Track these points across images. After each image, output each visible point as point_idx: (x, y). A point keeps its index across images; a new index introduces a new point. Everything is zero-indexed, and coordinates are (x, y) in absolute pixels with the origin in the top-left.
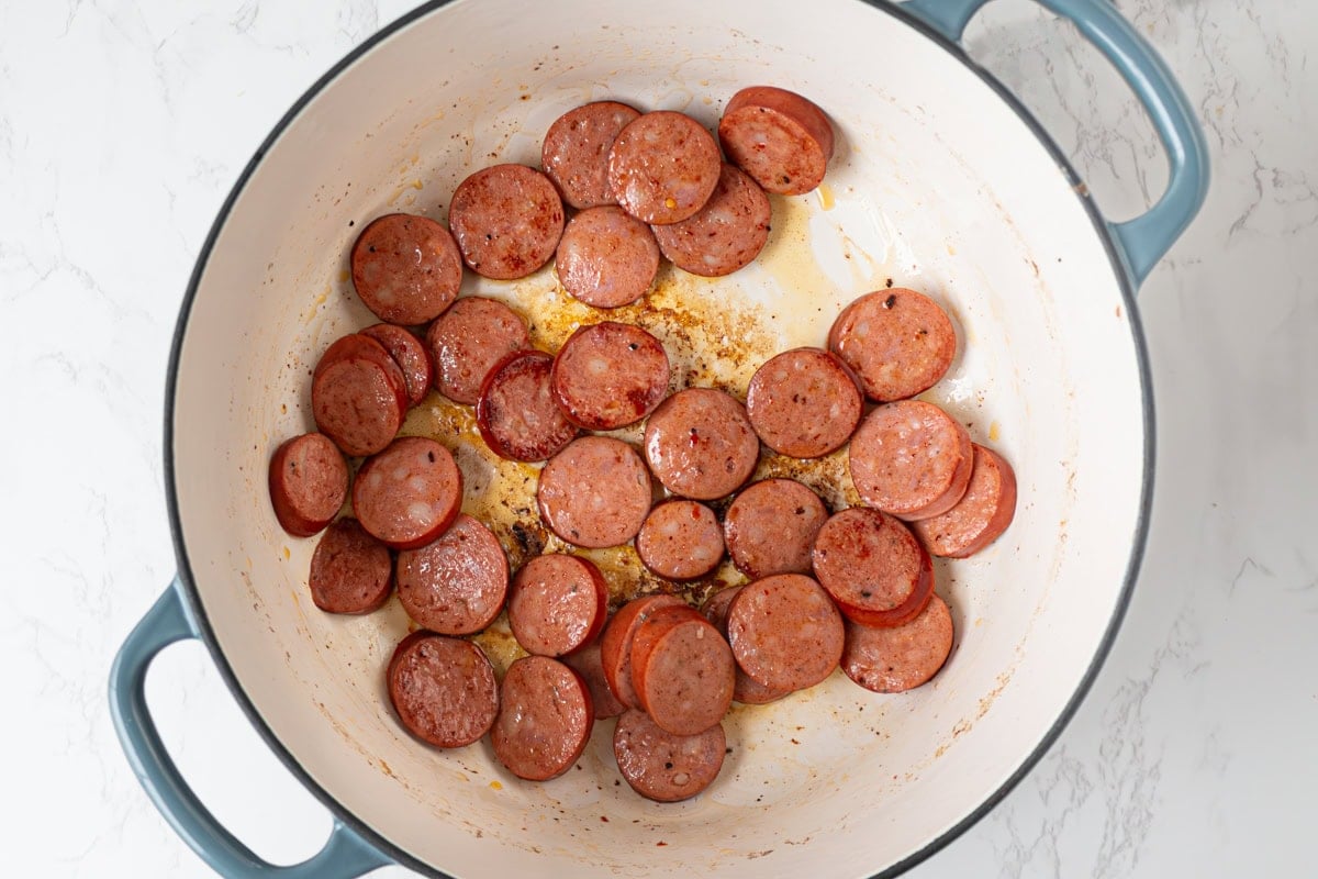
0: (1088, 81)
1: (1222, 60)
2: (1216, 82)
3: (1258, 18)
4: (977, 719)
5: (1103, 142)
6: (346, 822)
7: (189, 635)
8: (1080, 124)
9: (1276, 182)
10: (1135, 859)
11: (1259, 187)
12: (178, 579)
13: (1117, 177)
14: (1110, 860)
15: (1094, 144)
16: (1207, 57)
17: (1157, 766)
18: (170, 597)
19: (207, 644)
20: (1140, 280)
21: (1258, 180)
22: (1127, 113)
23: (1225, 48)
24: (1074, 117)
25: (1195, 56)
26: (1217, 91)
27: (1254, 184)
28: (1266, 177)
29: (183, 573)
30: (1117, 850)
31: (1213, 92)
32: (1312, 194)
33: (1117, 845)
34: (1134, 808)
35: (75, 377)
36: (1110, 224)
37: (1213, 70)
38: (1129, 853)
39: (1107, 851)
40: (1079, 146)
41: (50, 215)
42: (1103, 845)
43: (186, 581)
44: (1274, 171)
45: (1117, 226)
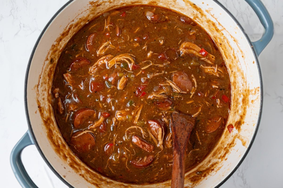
0: (239, 3)
7: (32, 144)
8: (237, 11)
12: (29, 131)
15: (240, 15)
22: (246, 9)
29: (30, 129)
43: (31, 131)
45: (253, 42)
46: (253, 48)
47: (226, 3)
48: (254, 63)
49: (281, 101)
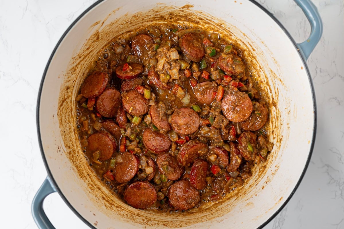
7: (54, 192)
9: (320, 71)
11: (317, 72)
12: (48, 177)
19: (59, 193)
21: (316, 71)
27: (315, 72)
28: (318, 70)
32: (329, 74)
36: (298, 44)
44: (320, 69)
46: (299, 51)
49: (328, 170)
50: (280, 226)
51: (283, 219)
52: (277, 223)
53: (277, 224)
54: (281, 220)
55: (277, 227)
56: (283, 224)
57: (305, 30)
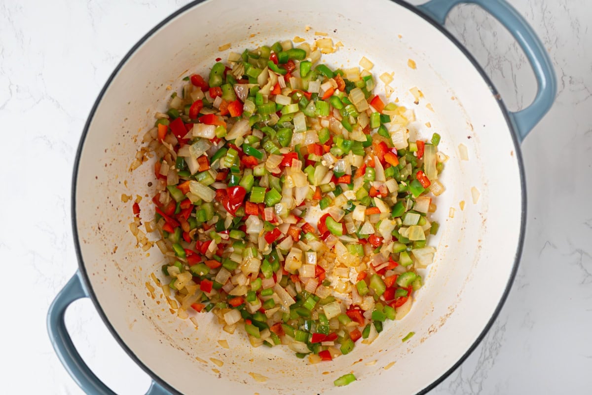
0: (494, 35)
1: (552, 27)
2: (549, 37)
3: (568, 10)
4: (439, 327)
5: (499, 61)
6: (157, 381)
7: (84, 296)
8: (489, 53)
9: (570, 82)
10: (493, 363)
13: (504, 77)
14: (483, 363)
15: (495, 62)
16: (546, 27)
17: (504, 326)
18: (75, 279)
19: (92, 301)
20: (522, 139)
21: (563, 81)
22: (510, 49)
23: (553, 23)
24: (487, 50)
25: (540, 25)
26: (549, 41)
28: (567, 80)
29: (81, 269)
30: (486, 359)
31: (547, 41)
32: (585, 88)
33: (486, 357)
34: (494, 342)
35: (51, 147)
36: (510, 112)
37: (548, 32)
38: (491, 360)
39: (482, 359)
40: (489, 63)
41: (41, 74)
42: (480, 357)
43: (83, 272)
44: (570, 77)
45: (513, 113)
47: (463, 36)
48: (512, 154)
49: (581, 259)
50: (492, 357)
51: (498, 345)
52: (488, 350)
53: (488, 353)
54: (494, 347)
55: (487, 359)
56: (497, 354)
57: (544, 7)
